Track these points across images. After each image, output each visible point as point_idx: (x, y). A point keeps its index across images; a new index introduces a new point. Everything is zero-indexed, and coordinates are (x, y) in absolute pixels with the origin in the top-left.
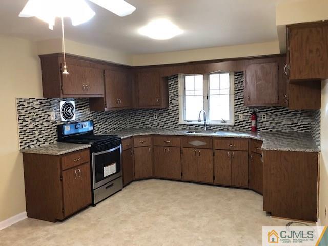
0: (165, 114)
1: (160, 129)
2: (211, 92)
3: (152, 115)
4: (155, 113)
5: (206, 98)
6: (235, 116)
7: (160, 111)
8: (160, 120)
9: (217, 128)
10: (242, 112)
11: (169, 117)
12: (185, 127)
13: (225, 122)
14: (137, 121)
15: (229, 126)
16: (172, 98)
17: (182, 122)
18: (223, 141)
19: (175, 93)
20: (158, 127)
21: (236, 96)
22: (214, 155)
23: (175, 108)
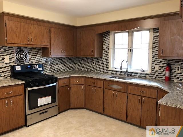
0: (99, 62)
1: (96, 73)
2: (135, 46)
3: (91, 62)
4: (94, 61)
5: (129, 50)
6: (153, 66)
7: (97, 59)
8: (97, 66)
9: (137, 75)
10: (158, 64)
11: (102, 64)
12: (113, 73)
13: (143, 71)
14: (82, 66)
15: (147, 74)
16: (105, 50)
17: (111, 68)
18: (136, 87)
19: (107, 46)
20: (95, 71)
21: (154, 49)
22: (127, 98)
23: (107, 57)
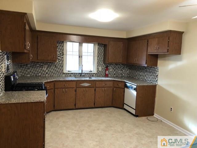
0: (52, 66)
1: (48, 77)
2: (83, 54)
3: (42, 67)
4: (45, 65)
5: (81, 57)
6: (97, 68)
7: (48, 64)
8: (49, 70)
9: (87, 75)
10: (101, 66)
11: (55, 68)
12: (67, 75)
13: (91, 71)
14: (28, 71)
15: (94, 74)
16: (59, 55)
17: (65, 72)
19: (61, 52)
20: (47, 75)
21: (98, 57)
22: (95, 91)
23: (61, 62)
